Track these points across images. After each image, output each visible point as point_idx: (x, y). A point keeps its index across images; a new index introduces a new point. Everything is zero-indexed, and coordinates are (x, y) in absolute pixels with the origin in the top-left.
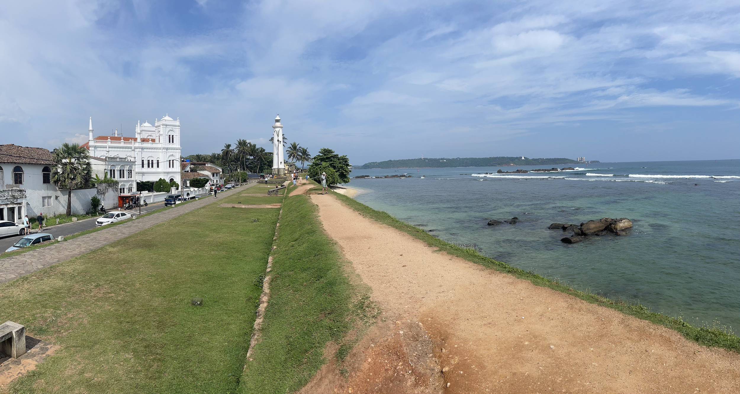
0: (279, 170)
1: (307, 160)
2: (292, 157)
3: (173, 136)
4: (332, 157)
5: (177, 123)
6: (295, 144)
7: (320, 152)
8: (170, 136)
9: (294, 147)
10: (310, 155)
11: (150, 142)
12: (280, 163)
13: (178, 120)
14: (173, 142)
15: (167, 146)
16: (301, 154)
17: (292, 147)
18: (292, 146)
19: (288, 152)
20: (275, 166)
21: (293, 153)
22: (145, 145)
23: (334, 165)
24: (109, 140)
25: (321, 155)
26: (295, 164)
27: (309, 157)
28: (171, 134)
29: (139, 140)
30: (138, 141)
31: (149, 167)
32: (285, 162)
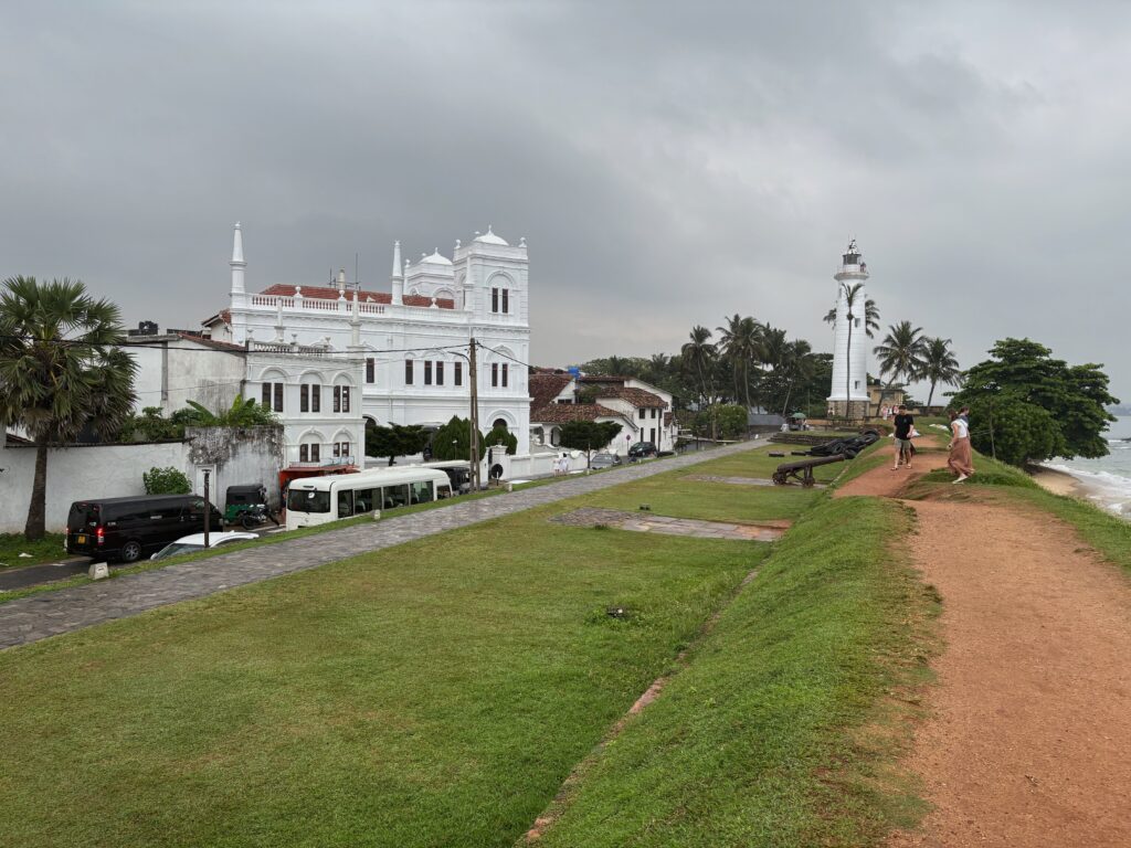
0: (850, 404)
1: (946, 377)
2: (894, 369)
3: (505, 292)
4: (1039, 367)
5: (520, 254)
6: (906, 326)
7: (993, 351)
8: (495, 291)
9: (903, 336)
10: (956, 364)
11: (434, 306)
12: (852, 385)
13: (523, 245)
14: (505, 309)
15: (486, 322)
16: (923, 359)
17: (893, 336)
18: (896, 334)
19: (879, 353)
20: (838, 394)
21: (897, 355)
22: (418, 315)
23: (1049, 394)
24: (298, 295)
25: (997, 360)
26: (904, 388)
27: (954, 367)
28: (501, 285)
29: (396, 300)
30: (393, 303)
31: (428, 381)
32: (869, 384)
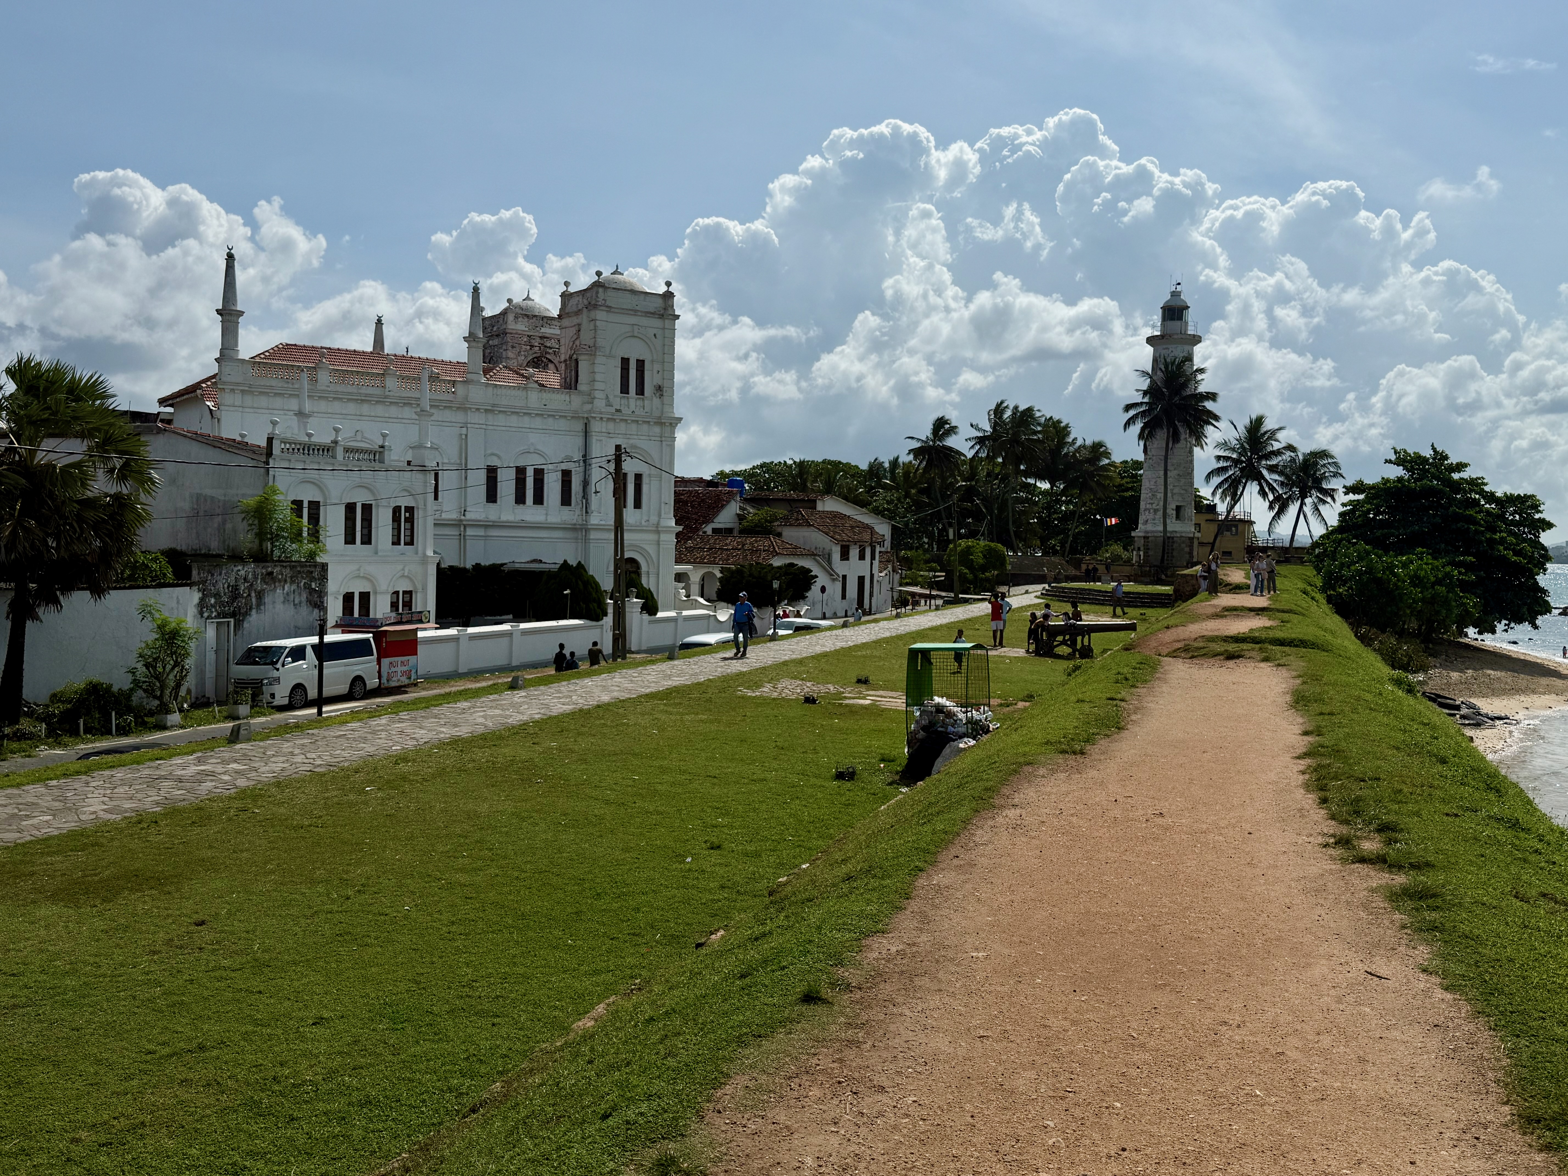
0: (1167, 541)
3: (640, 363)
8: (625, 362)
9: (1256, 436)
12: (1171, 511)
14: (640, 389)
15: (611, 410)
20: (1149, 525)
22: (505, 396)
28: (634, 352)
29: (473, 373)
30: (468, 376)
31: (520, 499)
32: (1198, 511)
